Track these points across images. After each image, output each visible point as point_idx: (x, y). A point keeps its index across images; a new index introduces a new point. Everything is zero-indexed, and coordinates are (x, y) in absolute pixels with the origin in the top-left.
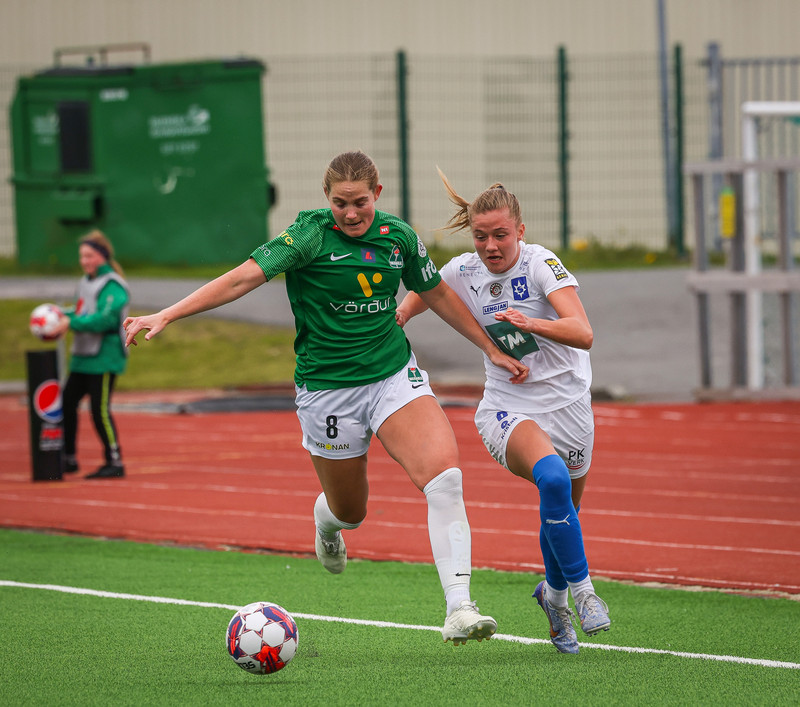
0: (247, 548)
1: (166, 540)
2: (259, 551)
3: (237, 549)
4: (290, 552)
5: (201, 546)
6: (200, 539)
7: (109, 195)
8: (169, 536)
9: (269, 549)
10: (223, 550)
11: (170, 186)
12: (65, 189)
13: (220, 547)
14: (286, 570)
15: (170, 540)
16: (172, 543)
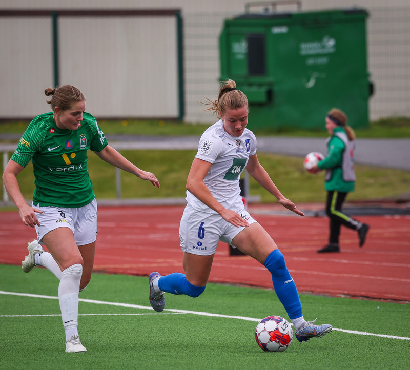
0: (354, 296)
1: (306, 291)
2: (361, 298)
3: (349, 296)
4: (380, 299)
5: (327, 294)
6: (326, 290)
7: (276, 89)
8: (309, 289)
9: (367, 297)
10: (341, 297)
11: (311, 84)
12: (250, 85)
13: (338, 295)
14: (377, 309)
15: (309, 291)
16: (311, 293)
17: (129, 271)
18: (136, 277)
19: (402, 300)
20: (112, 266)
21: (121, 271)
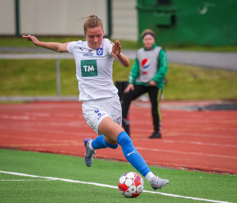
0: (191, 169)
1: (158, 164)
2: (195, 170)
3: (186, 169)
4: (208, 171)
5: (172, 167)
6: (173, 164)
7: (178, 15)
8: (160, 163)
9: (199, 169)
10: (181, 169)
11: (204, 11)
12: (159, 12)
13: (180, 168)
14: (200, 178)
15: (160, 165)
16: (161, 166)
17: (37, 149)
18: (42, 154)
19: (223, 172)
20: (27, 145)
21: (32, 149)
